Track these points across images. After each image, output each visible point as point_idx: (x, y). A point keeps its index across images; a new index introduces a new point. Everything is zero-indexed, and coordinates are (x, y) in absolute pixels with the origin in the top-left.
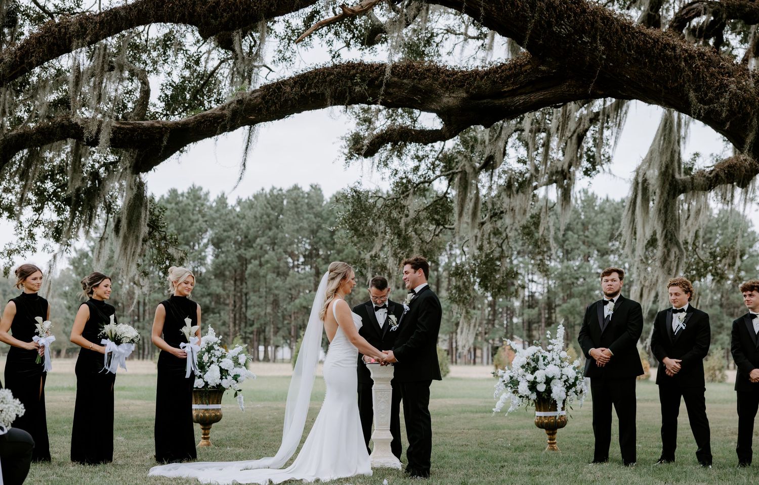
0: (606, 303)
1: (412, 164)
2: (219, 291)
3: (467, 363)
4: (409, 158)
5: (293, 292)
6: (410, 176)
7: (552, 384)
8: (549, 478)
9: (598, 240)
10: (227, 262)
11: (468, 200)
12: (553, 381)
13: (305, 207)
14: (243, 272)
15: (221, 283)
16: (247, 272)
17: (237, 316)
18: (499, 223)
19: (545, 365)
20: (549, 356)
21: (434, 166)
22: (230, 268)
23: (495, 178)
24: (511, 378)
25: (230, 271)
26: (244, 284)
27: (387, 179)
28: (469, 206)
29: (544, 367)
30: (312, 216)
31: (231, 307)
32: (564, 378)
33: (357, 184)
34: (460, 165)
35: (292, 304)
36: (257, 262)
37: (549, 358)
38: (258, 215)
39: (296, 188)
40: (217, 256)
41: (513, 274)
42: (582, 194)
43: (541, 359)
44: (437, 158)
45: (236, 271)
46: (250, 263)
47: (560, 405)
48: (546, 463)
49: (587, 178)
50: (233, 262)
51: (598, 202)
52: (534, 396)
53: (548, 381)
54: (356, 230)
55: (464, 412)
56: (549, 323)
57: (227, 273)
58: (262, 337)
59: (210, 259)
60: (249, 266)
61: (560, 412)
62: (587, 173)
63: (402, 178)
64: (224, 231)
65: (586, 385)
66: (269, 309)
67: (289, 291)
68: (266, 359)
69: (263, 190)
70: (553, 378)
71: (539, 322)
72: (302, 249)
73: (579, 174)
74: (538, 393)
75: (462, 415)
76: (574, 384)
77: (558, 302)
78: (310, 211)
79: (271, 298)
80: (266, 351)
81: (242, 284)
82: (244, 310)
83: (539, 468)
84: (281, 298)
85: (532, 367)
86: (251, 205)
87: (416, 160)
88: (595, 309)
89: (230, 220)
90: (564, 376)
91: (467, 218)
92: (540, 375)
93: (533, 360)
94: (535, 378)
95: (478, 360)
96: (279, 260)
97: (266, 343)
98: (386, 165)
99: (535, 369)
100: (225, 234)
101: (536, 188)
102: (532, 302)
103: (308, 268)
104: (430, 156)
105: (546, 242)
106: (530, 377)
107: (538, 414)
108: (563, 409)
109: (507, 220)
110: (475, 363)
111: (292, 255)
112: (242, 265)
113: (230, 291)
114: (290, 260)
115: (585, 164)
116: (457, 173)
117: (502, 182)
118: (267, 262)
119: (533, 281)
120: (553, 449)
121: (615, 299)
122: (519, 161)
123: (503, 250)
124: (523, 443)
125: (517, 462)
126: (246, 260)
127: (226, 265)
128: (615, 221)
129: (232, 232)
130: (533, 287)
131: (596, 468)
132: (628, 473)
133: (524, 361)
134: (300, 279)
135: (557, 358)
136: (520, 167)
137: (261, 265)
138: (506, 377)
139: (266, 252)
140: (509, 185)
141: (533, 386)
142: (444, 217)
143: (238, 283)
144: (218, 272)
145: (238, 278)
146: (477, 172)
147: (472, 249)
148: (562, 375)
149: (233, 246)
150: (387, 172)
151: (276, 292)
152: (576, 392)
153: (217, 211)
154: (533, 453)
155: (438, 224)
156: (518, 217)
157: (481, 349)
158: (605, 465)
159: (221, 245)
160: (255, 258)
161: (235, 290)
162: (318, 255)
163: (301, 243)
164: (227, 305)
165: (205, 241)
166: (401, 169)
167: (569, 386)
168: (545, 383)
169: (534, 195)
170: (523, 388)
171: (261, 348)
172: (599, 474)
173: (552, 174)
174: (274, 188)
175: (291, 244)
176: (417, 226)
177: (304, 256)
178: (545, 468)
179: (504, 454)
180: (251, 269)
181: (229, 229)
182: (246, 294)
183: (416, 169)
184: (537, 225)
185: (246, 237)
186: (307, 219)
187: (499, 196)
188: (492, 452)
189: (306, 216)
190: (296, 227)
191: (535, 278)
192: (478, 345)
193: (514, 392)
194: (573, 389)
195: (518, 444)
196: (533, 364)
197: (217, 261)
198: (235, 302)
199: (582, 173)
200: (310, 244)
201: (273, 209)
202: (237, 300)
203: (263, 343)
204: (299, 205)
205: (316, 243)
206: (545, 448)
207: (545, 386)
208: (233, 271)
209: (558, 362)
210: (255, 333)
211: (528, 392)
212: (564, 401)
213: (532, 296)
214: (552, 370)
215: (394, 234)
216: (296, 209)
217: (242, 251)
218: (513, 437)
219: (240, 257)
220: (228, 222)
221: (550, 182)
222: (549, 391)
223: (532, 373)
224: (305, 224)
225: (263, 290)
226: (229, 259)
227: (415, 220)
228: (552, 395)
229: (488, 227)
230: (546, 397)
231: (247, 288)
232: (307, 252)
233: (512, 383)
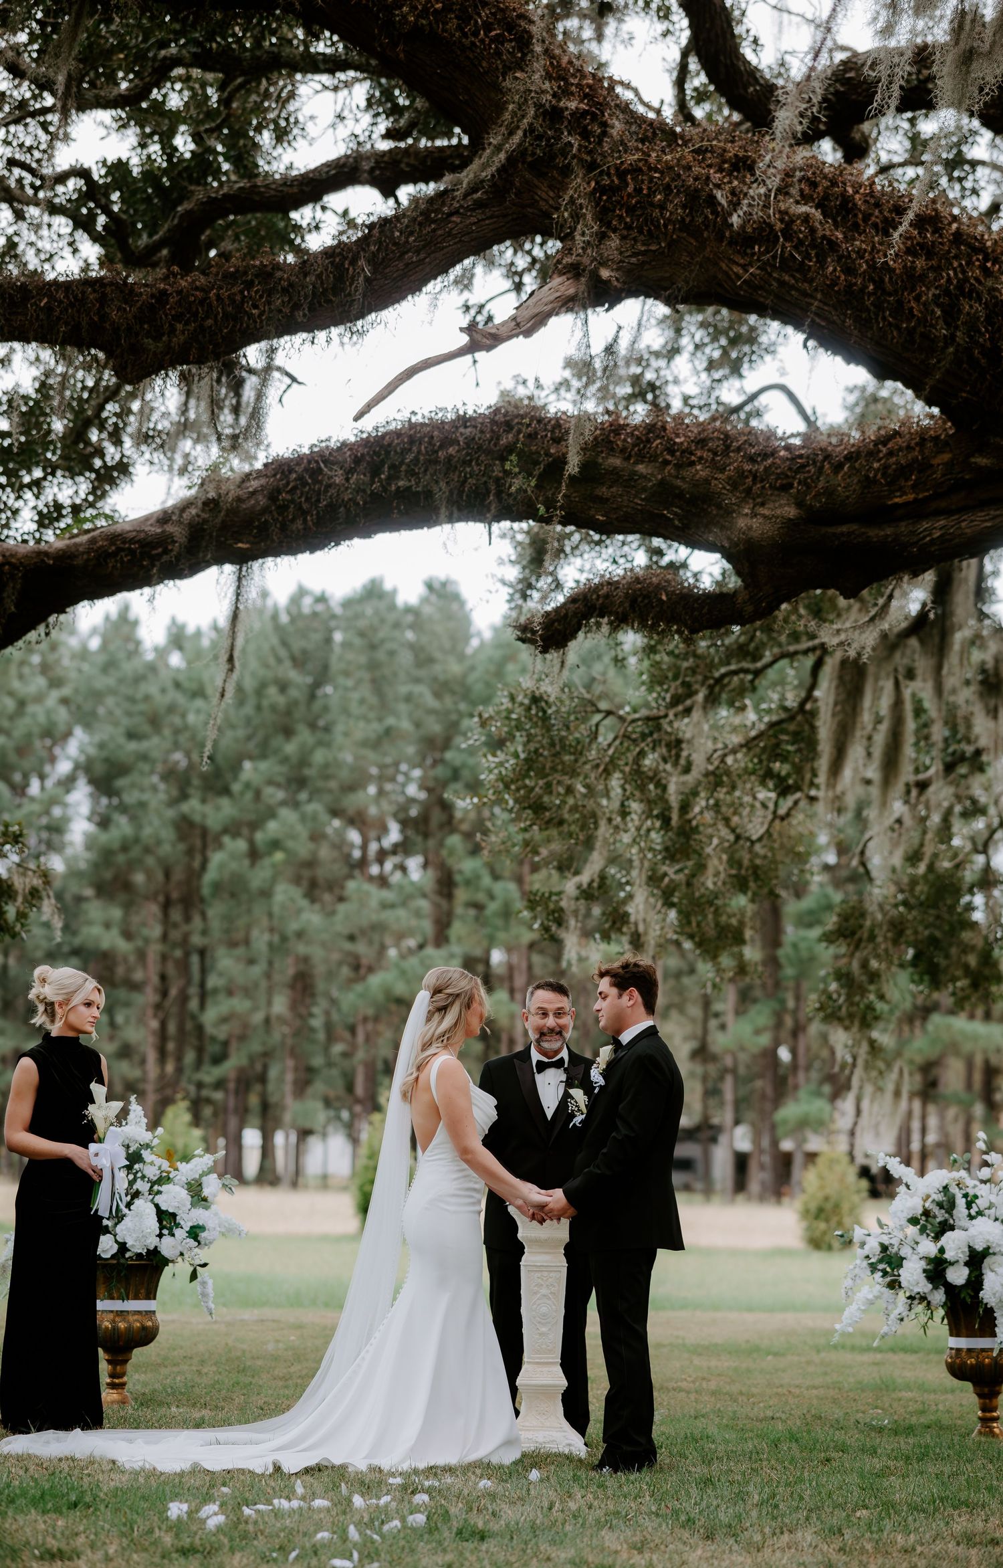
2: (112, 940)
5: (361, 948)
7: (982, 1268)
10: (137, 840)
11: (866, 720)
12: (987, 1261)
13: (405, 660)
14: (193, 876)
15: (116, 913)
16: (210, 876)
17: (172, 1028)
19: (970, 1218)
20: (982, 1196)
22: (150, 861)
24: (883, 1248)
25: (149, 874)
26: (197, 922)
28: (875, 732)
29: (967, 1223)
30: (426, 690)
31: (150, 997)
35: (359, 988)
37: (982, 1202)
39: (373, 591)
40: (104, 823)
43: (962, 1203)
45: (167, 874)
46: (220, 846)
50: (159, 842)
52: (938, 1297)
53: (975, 1260)
57: (139, 878)
58: (254, 1100)
60: (217, 858)
64: (132, 735)
66: (280, 1005)
67: (348, 946)
68: (267, 1177)
70: (988, 1252)
72: (396, 801)
74: (950, 1290)
78: (422, 673)
79: (287, 969)
80: (267, 1150)
81: (188, 919)
82: (194, 1004)
84: (320, 969)
85: (937, 1223)
89: (147, 698)
92: (954, 1246)
93: (943, 1206)
94: (943, 1250)
96: (316, 837)
97: (268, 1120)
99: (946, 1229)
100: (133, 746)
103: (414, 864)
106: (930, 1248)
107: (953, 1343)
111: (357, 820)
112: (190, 852)
113: (147, 941)
114: (354, 836)
118: (275, 845)
126: (204, 832)
127: (136, 852)
129: (155, 740)
133: (915, 1205)
134: (385, 906)
135: (998, 1201)
137: (254, 854)
138: (873, 1247)
139: (271, 814)
141: (936, 1271)
143: (176, 915)
144: (107, 875)
145: (175, 895)
149: (162, 786)
151: (301, 949)
153: (109, 666)
155: (784, 790)
159: (121, 783)
160: (233, 829)
161: (165, 937)
162: (450, 823)
163: (393, 779)
164: (139, 988)
168: (967, 1265)
170: (913, 1274)
171: (252, 1138)
174: (302, 592)
175: (357, 784)
176: (721, 794)
177: (405, 823)
180: (222, 866)
181: (146, 728)
182: (203, 953)
186: (408, 698)
189: (403, 689)
193: (889, 1285)
196: (940, 1217)
197: (104, 838)
198: (163, 977)
200: (423, 784)
201: (296, 662)
202: (171, 970)
203: (256, 1120)
204: (381, 655)
205: (443, 783)
206: (972, 1431)
207: (966, 1271)
208: (160, 876)
210: (232, 1086)
211: (925, 1287)
214: (985, 1232)
216: (373, 666)
217: (193, 805)
219: (186, 827)
220: (142, 707)
223: (937, 1238)
224: (403, 721)
225: (261, 940)
226: (147, 831)
227: (717, 778)
228: (981, 1294)
229: (941, 793)
230: (969, 1300)
231: (205, 932)
232: (414, 812)
233: (887, 1262)
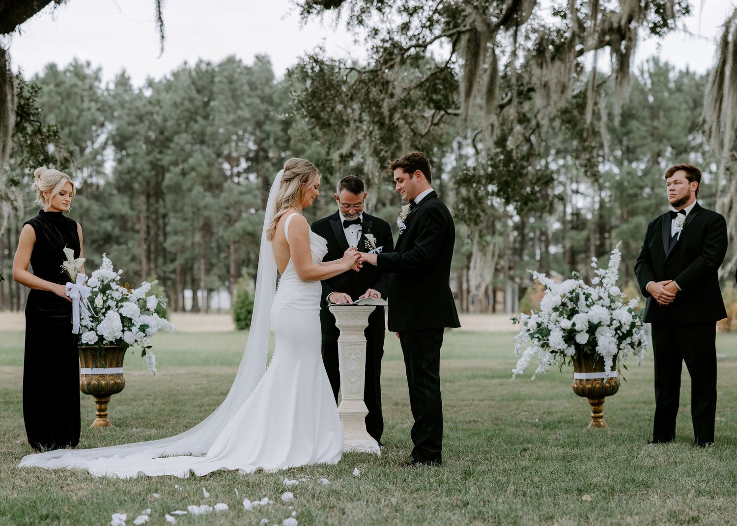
0: (673, 215)
1: (399, 19)
2: (125, 210)
3: (483, 311)
4: (394, 10)
5: (232, 212)
6: (397, 38)
7: (597, 334)
8: (590, 464)
9: (673, 133)
10: (134, 169)
11: (480, 72)
12: (599, 329)
13: (246, 88)
14: (159, 184)
15: (127, 200)
16: (165, 184)
17: (152, 247)
18: (526, 106)
19: (588, 306)
20: (594, 293)
21: (431, 23)
22: (140, 179)
23: (521, 40)
24: (539, 325)
25: (140, 183)
26: (161, 202)
27: (362, 42)
28: (483, 80)
29: (586, 309)
30: (257, 101)
31: (142, 235)
32: (616, 324)
33: (318, 50)
34: (469, 21)
35: (231, 229)
36: (178, 170)
37: (594, 297)
38: (178, 100)
39: (231, 60)
40: (120, 161)
41: (546, 180)
42: (652, 64)
43: (582, 297)
44: (436, 11)
45: (148, 183)
46: (169, 170)
47: (608, 363)
48: (588, 444)
49: (655, 38)
50: (144, 170)
51: (673, 75)
52: (571, 351)
53: (592, 329)
54: (317, 117)
55: (475, 377)
56: (602, 252)
57: (136, 186)
58: (188, 278)
59: (109, 166)
60: (168, 176)
61: (608, 373)
62: (654, 30)
63: (384, 41)
64: (129, 124)
65: (645, 334)
66: (198, 238)
67: (226, 211)
68: (195, 309)
69: (185, 63)
70: (599, 324)
71: (587, 250)
72: (243, 151)
73: (643, 32)
74: (578, 346)
75: (472, 382)
76: (630, 333)
77: (614, 221)
78: (253, 94)
79: (200, 223)
80: (195, 298)
81: (157, 202)
82: (161, 238)
83: (576, 451)
84: (214, 221)
85: (568, 308)
86: (169, 86)
87: (405, 14)
88: (659, 226)
89: (137, 108)
90: (614, 322)
91: (479, 98)
92: (581, 321)
93: (571, 300)
94: (574, 325)
95: (499, 307)
96: (210, 165)
97: (195, 286)
98: (361, 22)
99: (573, 313)
100: (131, 128)
101: (581, 53)
102: (577, 222)
103: (252, 177)
104: (426, 8)
105: (595, 133)
106: (566, 324)
107: (578, 376)
108: (613, 368)
109: (538, 100)
110: (494, 310)
111: (229, 158)
112: (157, 175)
113: (140, 212)
114: (226, 166)
115: (653, 16)
116: (464, 32)
117: (530, 45)
118: (193, 169)
119: (577, 192)
120: (599, 426)
121: (688, 209)
122: (556, 13)
123: (532, 145)
124: (556, 417)
125: (545, 442)
126: (162, 167)
127: (134, 174)
128: (697, 104)
129: (142, 125)
130: (580, 202)
131: (658, 450)
132: (704, 456)
133: (557, 300)
134: (241, 193)
135: (605, 295)
136: (556, 23)
137: (184, 174)
138: (532, 324)
139: (190, 156)
140: (540, 49)
141: (570, 336)
142: (446, 97)
143: (152, 200)
144: (122, 184)
145: (152, 192)
146: (492, 30)
147: (487, 144)
148: (612, 320)
149: (144, 147)
150: (363, 32)
151: (206, 213)
152: (632, 345)
153: (117, 96)
154: (569, 431)
155: (438, 107)
156: (554, 96)
157: (504, 291)
158: (672, 446)
159: (127, 144)
160: (174, 163)
161: (148, 210)
162: (267, 158)
163: (242, 141)
164: (138, 232)
165: (102, 138)
166: (383, 28)
167: (622, 336)
168: (587, 332)
169: (578, 65)
170: (556, 339)
171: (188, 294)
172: (662, 458)
173: (603, 33)
174: (201, 61)
175: (228, 141)
176: (408, 111)
177: (248, 159)
178: (587, 450)
179: (528, 432)
180: (170, 179)
181: (137, 121)
182: (164, 216)
183: (405, 27)
184: (581, 107)
185: (162, 133)
186: (248, 105)
187: (526, 66)
188: (509, 430)
189: (248, 101)
190: (232, 117)
191: (582, 188)
192: (499, 285)
193: (542, 346)
194: (628, 340)
195: (548, 419)
196: (570, 305)
197: (120, 168)
198: (148, 227)
199: (648, 31)
200: (255, 142)
201: (199, 91)
202: (151, 224)
203: (189, 285)
204: (236, 86)
205: (263, 140)
206: (587, 425)
207: (587, 336)
208: (144, 183)
209: (607, 302)
210: (178, 272)
211: (563, 346)
212: (615, 358)
213: (577, 214)
214: (598, 313)
215: (374, 123)
216: (233, 90)
217: (156, 155)
218: (542, 411)
220: (134, 112)
221: (601, 44)
222: (593, 343)
223: (569, 318)
224: (246, 113)
225: (188, 211)
226: (138, 166)
227: (407, 102)
228: (597, 348)
230: (589, 352)
231: (165, 207)
232: (251, 155)
233: (542, 332)
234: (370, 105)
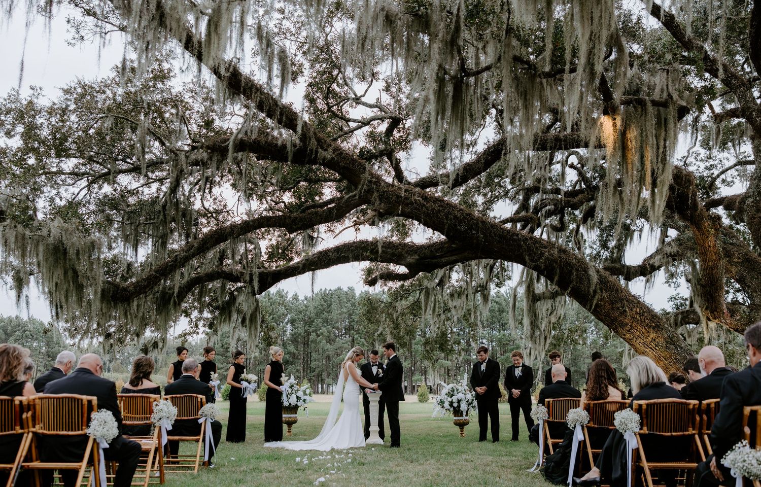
2: (294, 350)
5: (338, 351)
7: (461, 403)
10: (298, 333)
11: (430, 302)
13: (345, 300)
14: (308, 339)
15: (295, 346)
16: (310, 340)
17: (305, 366)
19: (458, 393)
24: (441, 400)
25: (300, 338)
28: (431, 305)
30: (349, 305)
31: (301, 361)
32: (467, 400)
34: (425, 284)
35: (338, 358)
36: (315, 334)
37: (459, 390)
38: (316, 305)
39: (339, 289)
40: (293, 330)
43: (455, 390)
44: (413, 280)
45: (304, 338)
46: (311, 334)
47: (464, 414)
50: (301, 333)
52: (452, 409)
53: (459, 401)
57: (299, 340)
58: (320, 379)
59: (289, 332)
60: (311, 336)
61: (464, 417)
62: (498, 285)
66: (324, 362)
67: (336, 351)
68: (323, 392)
70: (461, 400)
72: (344, 325)
74: (454, 408)
76: (472, 403)
78: (348, 302)
79: (325, 355)
80: (322, 388)
81: (308, 347)
82: (309, 362)
84: (331, 355)
85: (451, 394)
86: (313, 300)
89: (301, 308)
91: (429, 311)
92: (455, 399)
93: (452, 391)
94: (453, 400)
96: (330, 331)
97: (323, 382)
99: (452, 395)
100: (297, 316)
103: (347, 336)
106: (450, 399)
107: (455, 418)
108: (467, 415)
109: (453, 312)
111: (337, 328)
112: (307, 335)
113: (301, 351)
114: (336, 332)
115: (496, 280)
116: (423, 289)
118: (322, 334)
120: (463, 436)
121: (486, 361)
123: (452, 329)
124: (450, 434)
126: (309, 332)
127: (298, 335)
129: (301, 315)
133: (447, 391)
134: (342, 343)
135: (463, 390)
137: (318, 336)
138: (439, 400)
139: (320, 328)
140: (453, 294)
141: (451, 404)
143: (306, 346)
144: (293, 339)
145: (305, 343)
146: (434, 288)
148: (466, 398)
149: (302, 324)
151: (328, 352)
152: (472, 407)
153: (293, 303)
154: (451, 438)
155: (415, 316)
159: (296, 323)
160: (314, 331)
161: (304, 350)
163: (343, 321)
164: (299, 359)
165: (286, 320)
167: (469, 404)
168: (457, 402)
170: (447, 405)
171: (320, 386)
174: (327, 289)
175: (337, 322)
176: (403, 317)
177: (345, 329)
179: (435, 438)
180: (312, 338)
181: (299, 313)
182: (311, 353)
184: (470, 315)
185: (309, 318)
186: (346, 307)
188: (429, 437)
189: (346, 305)
190: (339, 312)
193: (442, 407)
194: (471, 405)
197: (293, 333)
200: (349, 322)
201: (325, 301)
202: (305, 356)
203: (320, 382)
204: (341, 299)
206: (458, 435)
207: (457, 404)
208: (302, 339)
209: (464, 392)
210: (316, 377)
211: (449, 407)
214: (461, 396)
217: (307, 327)
222: (459, 406)
223: (451, 397)
224: (345, 310)
225: (321, 351)
227: (402, 314)
228: (461, 408)
229: (443, 317)
230: (458, 409)
231: (311, 349)
232: (347, 327)
233: (442, 403)
234: (389, 315)
